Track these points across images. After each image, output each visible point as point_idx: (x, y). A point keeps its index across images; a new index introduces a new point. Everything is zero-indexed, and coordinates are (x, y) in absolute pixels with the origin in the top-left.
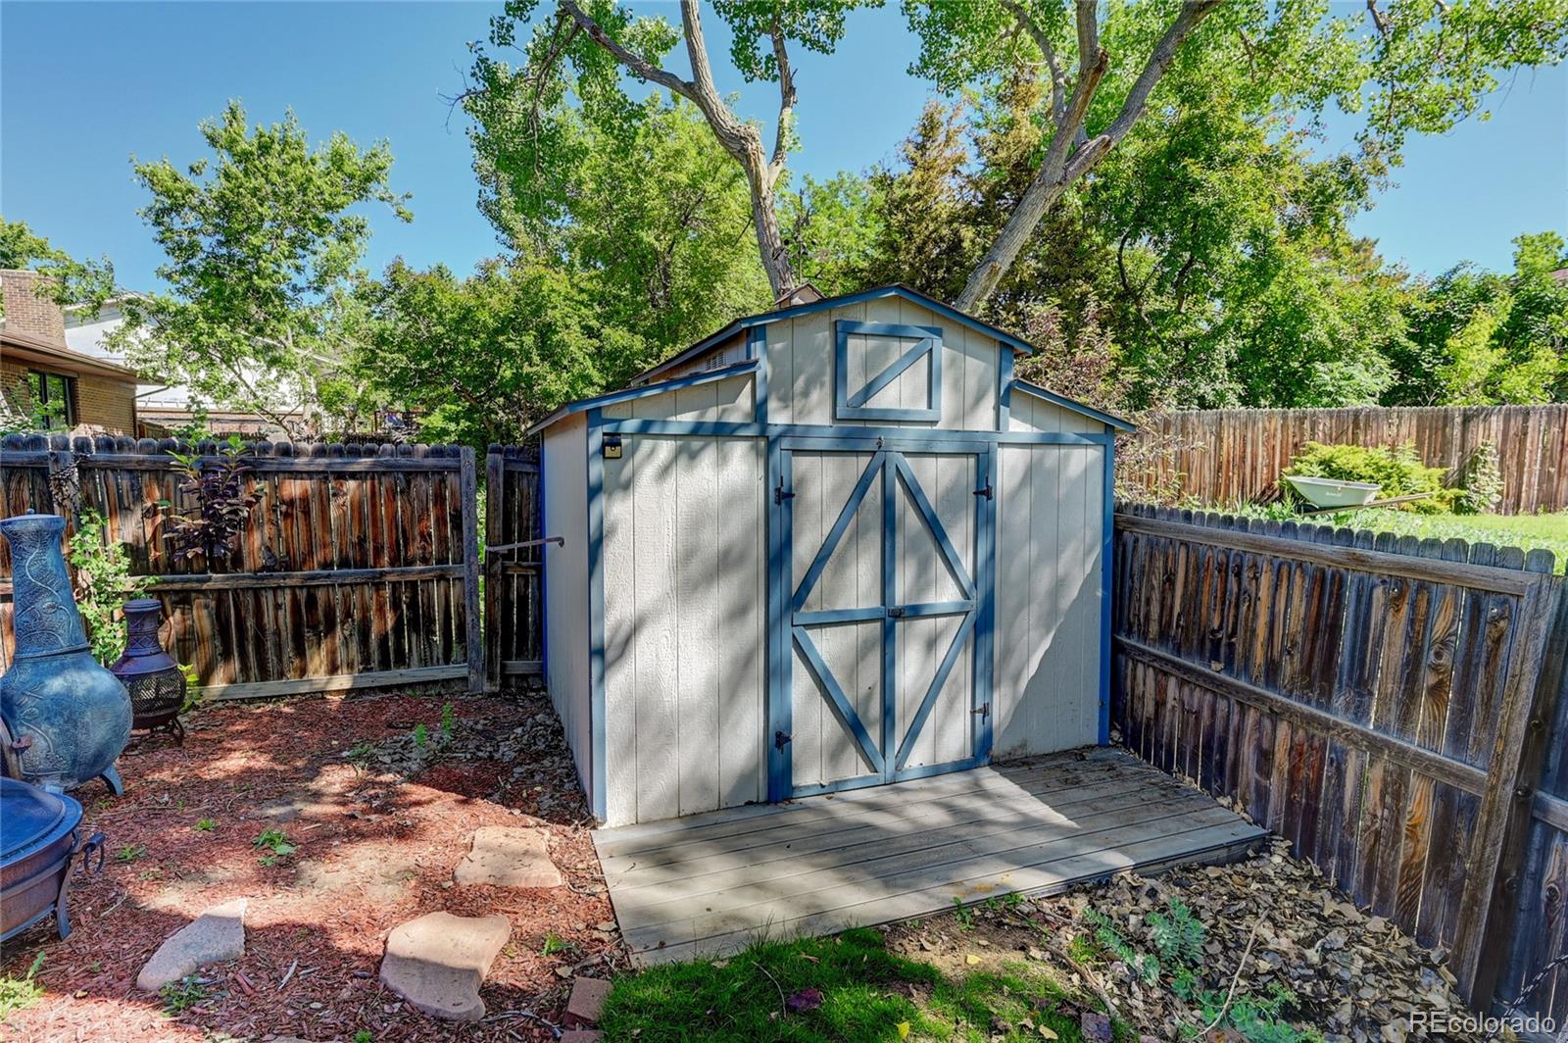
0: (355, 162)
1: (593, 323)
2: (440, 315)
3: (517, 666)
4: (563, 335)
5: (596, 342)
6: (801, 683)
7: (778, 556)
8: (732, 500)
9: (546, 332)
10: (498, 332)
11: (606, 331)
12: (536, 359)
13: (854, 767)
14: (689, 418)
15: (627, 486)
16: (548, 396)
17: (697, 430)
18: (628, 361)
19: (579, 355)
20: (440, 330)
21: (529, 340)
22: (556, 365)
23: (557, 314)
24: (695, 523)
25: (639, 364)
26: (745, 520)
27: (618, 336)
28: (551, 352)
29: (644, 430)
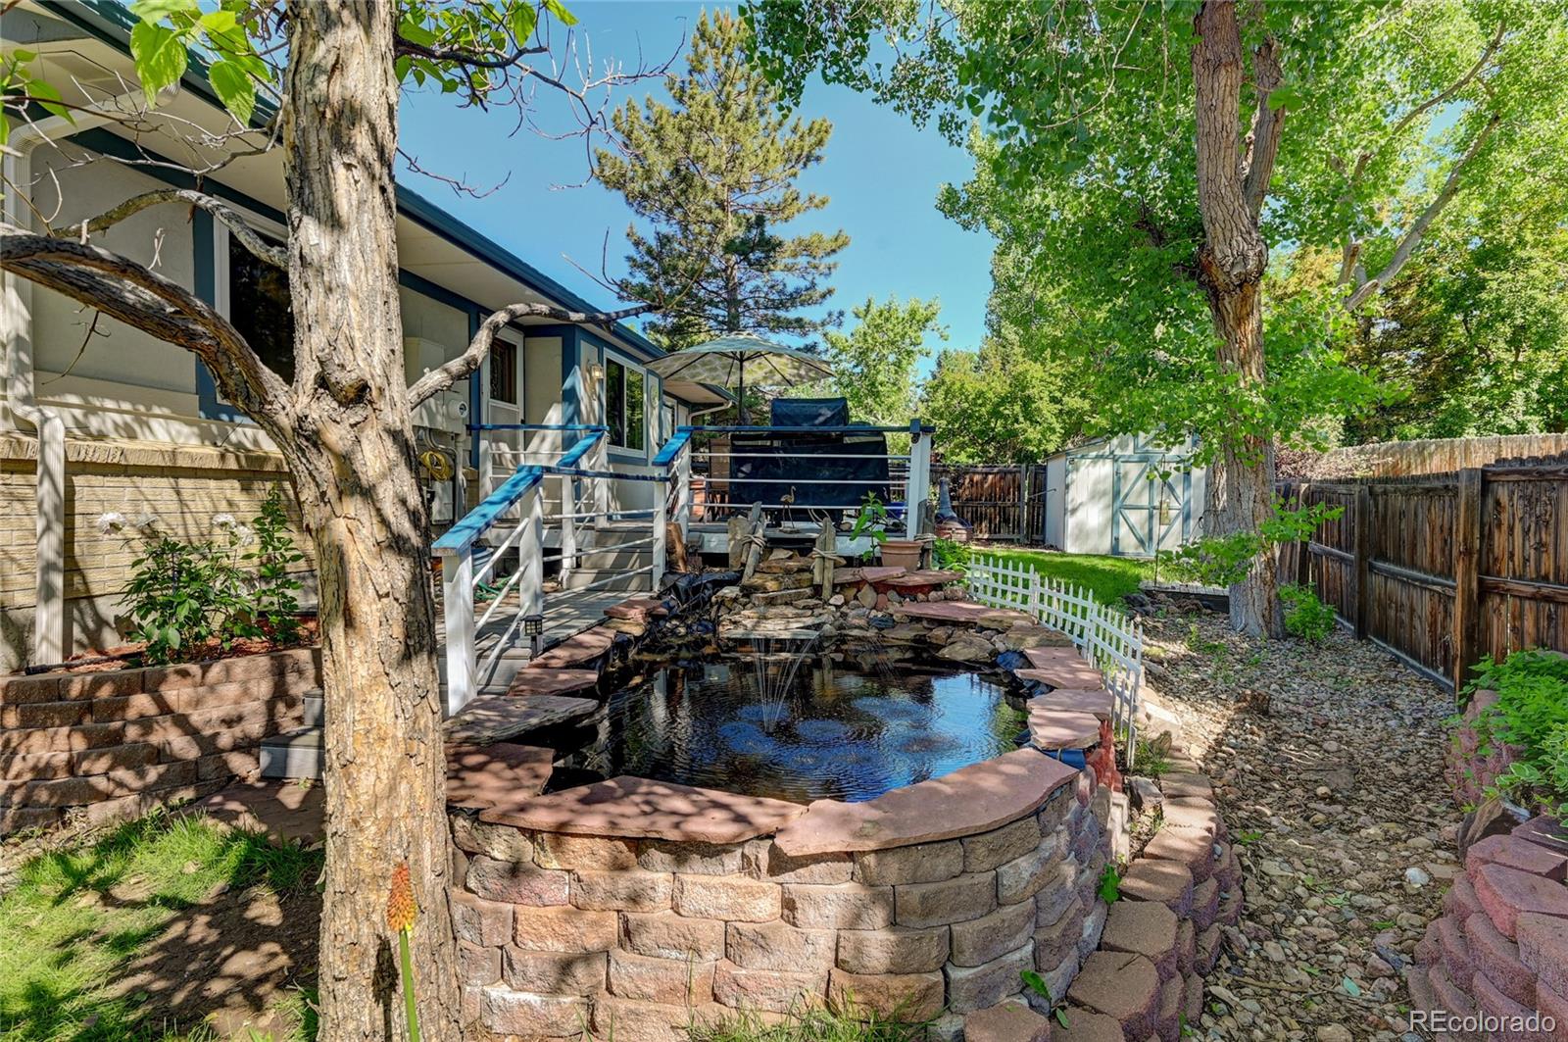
0: (922, 313)
1: (1058, 394)
2: (967, 398)
3: (1035, 537)
4: (1039, 404)
5: (1059, 406)
6: (1124, 530)
7: (1116, 494)
8: (1106, 477)
9: (1027, 401)
10: (998, 405)
11: (1066, 399)
12: (1021, 419)
13: (1141, 550)
14: (1094, 454)
15: (1077, 470)
16: (1028, 441)
17: (1097, 457)
18: (1081, 415)
19: (1049, 415)
20: (966, 405)
21: (1017, 408)
22: (1034, 422)
23: (1035, 391)
24: (1096, 483)
25: (1086, 418)
26: (1108, 485)
27: (1073, 402)
28: (1030, 416)
29: (1083, 457)
